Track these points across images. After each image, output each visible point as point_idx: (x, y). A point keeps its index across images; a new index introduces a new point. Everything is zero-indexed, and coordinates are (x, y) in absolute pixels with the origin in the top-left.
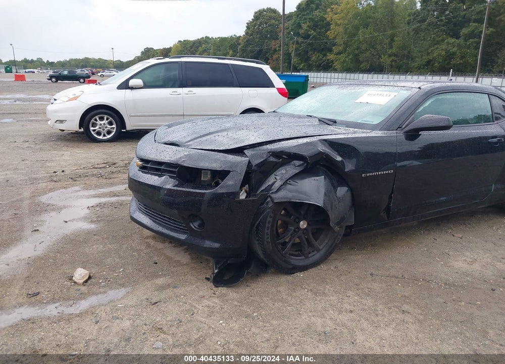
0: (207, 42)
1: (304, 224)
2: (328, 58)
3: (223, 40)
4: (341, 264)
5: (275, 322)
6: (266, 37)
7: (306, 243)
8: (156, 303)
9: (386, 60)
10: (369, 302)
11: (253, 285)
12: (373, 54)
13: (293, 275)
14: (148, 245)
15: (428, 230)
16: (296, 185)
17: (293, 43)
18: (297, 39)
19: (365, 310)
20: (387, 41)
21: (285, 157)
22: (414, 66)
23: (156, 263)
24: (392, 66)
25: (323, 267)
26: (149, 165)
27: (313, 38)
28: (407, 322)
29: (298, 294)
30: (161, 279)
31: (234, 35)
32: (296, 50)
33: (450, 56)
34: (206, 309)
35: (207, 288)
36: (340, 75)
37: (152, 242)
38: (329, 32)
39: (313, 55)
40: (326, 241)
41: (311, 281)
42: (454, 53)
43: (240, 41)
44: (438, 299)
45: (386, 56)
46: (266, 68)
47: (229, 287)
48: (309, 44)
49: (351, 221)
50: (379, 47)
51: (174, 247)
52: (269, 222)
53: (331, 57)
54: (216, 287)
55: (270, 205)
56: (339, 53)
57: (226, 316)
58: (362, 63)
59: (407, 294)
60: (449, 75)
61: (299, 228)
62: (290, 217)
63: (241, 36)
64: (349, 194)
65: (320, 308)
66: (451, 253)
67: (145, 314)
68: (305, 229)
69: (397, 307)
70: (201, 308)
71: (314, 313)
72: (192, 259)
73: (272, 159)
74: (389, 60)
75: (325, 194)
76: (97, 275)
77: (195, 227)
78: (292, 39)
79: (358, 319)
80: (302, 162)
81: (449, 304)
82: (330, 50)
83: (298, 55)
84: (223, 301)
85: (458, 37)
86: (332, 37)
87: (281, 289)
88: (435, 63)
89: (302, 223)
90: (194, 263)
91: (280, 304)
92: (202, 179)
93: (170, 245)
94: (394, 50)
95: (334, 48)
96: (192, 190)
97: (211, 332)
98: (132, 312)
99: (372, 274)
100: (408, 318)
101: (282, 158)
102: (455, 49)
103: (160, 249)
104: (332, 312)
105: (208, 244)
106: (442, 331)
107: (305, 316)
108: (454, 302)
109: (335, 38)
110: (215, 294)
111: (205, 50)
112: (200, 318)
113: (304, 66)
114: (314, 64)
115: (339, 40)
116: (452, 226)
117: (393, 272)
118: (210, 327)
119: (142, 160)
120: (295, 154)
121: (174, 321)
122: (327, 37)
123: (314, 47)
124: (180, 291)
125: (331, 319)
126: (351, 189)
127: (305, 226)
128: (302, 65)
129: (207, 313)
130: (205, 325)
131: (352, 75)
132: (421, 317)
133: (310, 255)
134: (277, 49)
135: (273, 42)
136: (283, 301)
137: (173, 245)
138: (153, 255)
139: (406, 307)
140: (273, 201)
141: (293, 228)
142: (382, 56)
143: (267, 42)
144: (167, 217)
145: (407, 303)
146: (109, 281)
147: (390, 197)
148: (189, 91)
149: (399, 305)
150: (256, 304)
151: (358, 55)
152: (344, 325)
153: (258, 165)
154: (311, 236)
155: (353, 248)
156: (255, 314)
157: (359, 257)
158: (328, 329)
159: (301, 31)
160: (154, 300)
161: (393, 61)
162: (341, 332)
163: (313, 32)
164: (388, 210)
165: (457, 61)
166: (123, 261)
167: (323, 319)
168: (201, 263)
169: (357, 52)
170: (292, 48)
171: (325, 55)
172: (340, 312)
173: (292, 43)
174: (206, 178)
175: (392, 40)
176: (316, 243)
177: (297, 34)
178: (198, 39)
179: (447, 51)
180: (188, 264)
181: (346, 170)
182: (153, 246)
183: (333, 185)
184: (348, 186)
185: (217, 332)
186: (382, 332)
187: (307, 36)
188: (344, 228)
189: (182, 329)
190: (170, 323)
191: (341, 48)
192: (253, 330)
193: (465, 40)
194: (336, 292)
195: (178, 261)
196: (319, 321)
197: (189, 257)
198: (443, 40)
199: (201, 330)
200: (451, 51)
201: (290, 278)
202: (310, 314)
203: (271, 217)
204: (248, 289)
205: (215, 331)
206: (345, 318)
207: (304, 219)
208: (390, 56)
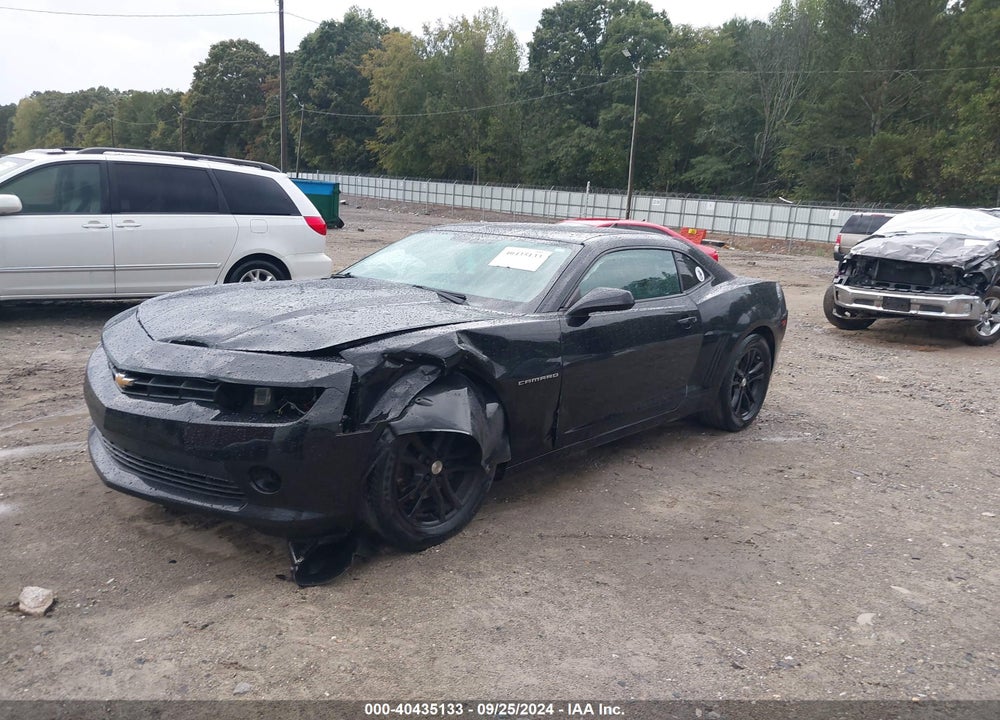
0: (102, 99)
1: (437, 467)
2: (368, 148)
3: (141, 97)
4: (491, 525)
5: (418, 626)
6: (238, 99)
7: (441, 497)
8: (206, 626)
9: (477, 159)
10: (547, 576)
11: (364, 577)
12: (453, 146)
13: (423, 552)
14: (143, 533)
15: (604, 461)
16: (430, 405)
17: (297, 115)
18: (305, 108)
19: (546, 588)
20: (477, 125)
21: (407, 361)
22: (525, 172)
23: (174, 562)
24: (487, 170)
25: (467, 532)
26: (149, 384)
27: (336, 106)
28: (606, 598)
29: (440, 579)
30: (197, 587)
31: (168, 89)
32: (305, 128)
33: (585, 158)
34: (299, 623)
35: (287, 593)
36: (394, 182)
37: (147, 526)
38: (367, 100)
39: (339, 140)
40: (470, 492)
41: (455, 557)
42: (592, 153)
43: (182, 104)
44: (639, 560)
45: (478, 152)
46: (283, 180)
47: (325, 585)
48: (330, 118)
49: (507, 457)
50: (463, 133)
51: (195, 530)
52: (389, 468)
53: (372, 145)
54: (302, 587)
55: (390, 438)
56: (390, 140)
57: (338, 628)
58: (432, 160)
59: (597, 559)
60: (585, 191)
61: (430, 474)
62: (417, 458)
63: (183, 94)
64: (501, 415)
65: (479, 596)
66: (642, 493)
67: (194, 647)
68: (440, 475)
69: (589, 578)
70: (291, 623)
71: (473, 604)
72: (239, 547)
73: (388, 364)
74: (482, 158)
75: (472, 414)
76: (65, 596)
77: (259, 488)
78: (295, 106)
79: (539, 602)
80: (433, 368)
81: (654, 565)
82: (372, 134)
83: (307, 139)
84: (323, 607)
85: (594, 125)
86: (374, 109)
87: (412, 576)
88: (560, 168)
89: (434, 465)
90: (246, 554)
91: (419, 598)
92: (256, 403)
93: (185, 528)
94: (490, 141)
95: (378, 129)
96: (253, 425)
97: (323, 653)
98: (169, 647)
99: (541, 536)
100: (606, 592)
101: (403, 362)
102: (592, 146)
103: (169, 537)
104: (499, 598)
105: (284, 515)
106: (653, 602)
107: (461, 610)
108: (659, 563)
109: (378, 113)
110: (304, 598)
111: (100, 116)
112: (295, 638)
113: (321, 161)
114: (341, 157)
115: (388, 116)
116: (634, 451)
117: (570, 530)
118: (319, 648)
119: (129, 374)
120: (424, 354)
121: (254, 648)
122: (366, 110)
123: (340, 124)
124: (241, 601)
125: (500, 608)
126: (502, 405)
127: (440, 469)
128: (318, 158)
129: (304, 628)
130: (310, 647)
131: (417, 184)
132: (623, 588)
133: (447, 517)
134: (264, 124)
135: (254, 109)
136: (419, 593)
137: (192, 526)
138: (160, 548)
139: (600, 577)
140: (394, 433)
141: (421, 475)
142: (470, 150)
143: (241, 109)
144: (196, 476)
145: (599, 572)
146: (94, 603)
147: (556, 414)
148: (125, 222)
149: (591, 575)
150: (379, 604)
151: (425, 145)
152: (521, 614)
153: (367, 375)
154: (448, 484)
155: (502, 500)
156: (384, 619)
157: (515, 512)
158: (500, 623)
159: (312, 92)
160: (200, 622)
161: (489, 160)
162: (521, 625)
163: (335, 95)
164: (553, 432)
165: (595, 166)
166: (107, 566)
167: (490, 611)
168: (258, 552)
169: (422, 140)
170: (296, 124)
171: (361, 142)
172: (511, 597)
173: (295, 114)
174: (262, 401)
175: (486, 123)
176: (455, 496)
177: (304, 98)
178: (82, 92)
179: (581, 149)
180: (234, 558)
181: (497, 377)
182: (154, 533)
183: (480, 402)
184: (499, 401)
185: (335, 654)
186: (577, 616)
187: (324, 104)
188: (495, 467)
189: (272, 658)
190: (246, 653)
191: (393, 131)
192: (389, 641)
193: (607, 131)
194: (496, 569)
195: (214, 554)
196: (484, 614)
197: (231, 544)
198: (571, 128)
199: (305, 655)
200: (586, 149)
201: (419, 558)
202: (468, 606)
203: (391, 459)
204: (357, 584)
205: (329, 653)
206: (520, 604)
207: (439, 458)
208: (484, 151)
